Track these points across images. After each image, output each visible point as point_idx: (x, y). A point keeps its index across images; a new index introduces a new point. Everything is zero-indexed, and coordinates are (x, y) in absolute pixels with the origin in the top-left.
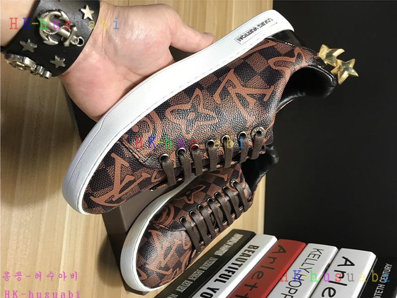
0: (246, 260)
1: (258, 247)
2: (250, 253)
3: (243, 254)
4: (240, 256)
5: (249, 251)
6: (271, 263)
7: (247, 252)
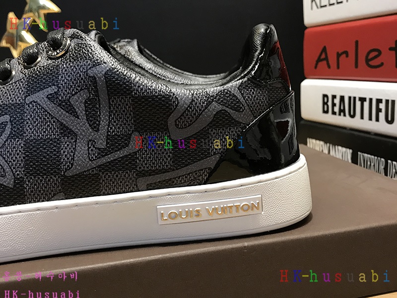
0: (350, 98)
1: (325, 96)
2: (337, 101)
3: (342, 111)
4: (345, 115)
5: (334, 105)
6: (347, 56)
7: (336, 109)
